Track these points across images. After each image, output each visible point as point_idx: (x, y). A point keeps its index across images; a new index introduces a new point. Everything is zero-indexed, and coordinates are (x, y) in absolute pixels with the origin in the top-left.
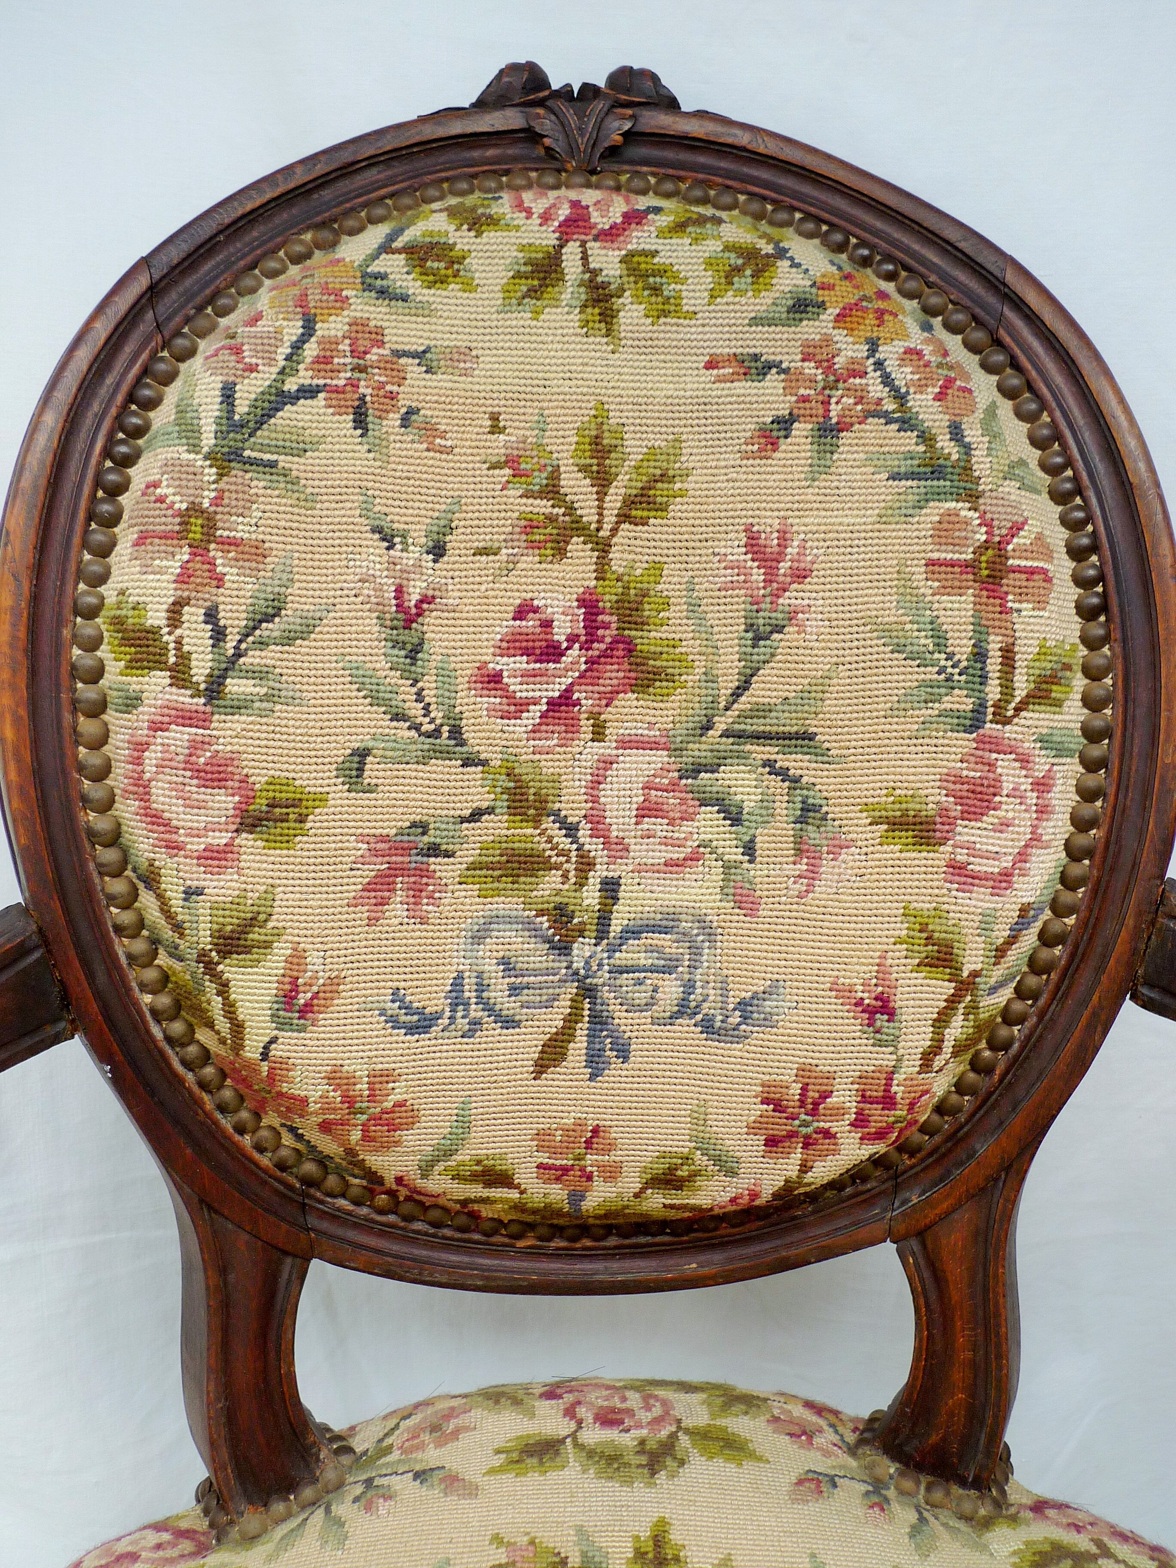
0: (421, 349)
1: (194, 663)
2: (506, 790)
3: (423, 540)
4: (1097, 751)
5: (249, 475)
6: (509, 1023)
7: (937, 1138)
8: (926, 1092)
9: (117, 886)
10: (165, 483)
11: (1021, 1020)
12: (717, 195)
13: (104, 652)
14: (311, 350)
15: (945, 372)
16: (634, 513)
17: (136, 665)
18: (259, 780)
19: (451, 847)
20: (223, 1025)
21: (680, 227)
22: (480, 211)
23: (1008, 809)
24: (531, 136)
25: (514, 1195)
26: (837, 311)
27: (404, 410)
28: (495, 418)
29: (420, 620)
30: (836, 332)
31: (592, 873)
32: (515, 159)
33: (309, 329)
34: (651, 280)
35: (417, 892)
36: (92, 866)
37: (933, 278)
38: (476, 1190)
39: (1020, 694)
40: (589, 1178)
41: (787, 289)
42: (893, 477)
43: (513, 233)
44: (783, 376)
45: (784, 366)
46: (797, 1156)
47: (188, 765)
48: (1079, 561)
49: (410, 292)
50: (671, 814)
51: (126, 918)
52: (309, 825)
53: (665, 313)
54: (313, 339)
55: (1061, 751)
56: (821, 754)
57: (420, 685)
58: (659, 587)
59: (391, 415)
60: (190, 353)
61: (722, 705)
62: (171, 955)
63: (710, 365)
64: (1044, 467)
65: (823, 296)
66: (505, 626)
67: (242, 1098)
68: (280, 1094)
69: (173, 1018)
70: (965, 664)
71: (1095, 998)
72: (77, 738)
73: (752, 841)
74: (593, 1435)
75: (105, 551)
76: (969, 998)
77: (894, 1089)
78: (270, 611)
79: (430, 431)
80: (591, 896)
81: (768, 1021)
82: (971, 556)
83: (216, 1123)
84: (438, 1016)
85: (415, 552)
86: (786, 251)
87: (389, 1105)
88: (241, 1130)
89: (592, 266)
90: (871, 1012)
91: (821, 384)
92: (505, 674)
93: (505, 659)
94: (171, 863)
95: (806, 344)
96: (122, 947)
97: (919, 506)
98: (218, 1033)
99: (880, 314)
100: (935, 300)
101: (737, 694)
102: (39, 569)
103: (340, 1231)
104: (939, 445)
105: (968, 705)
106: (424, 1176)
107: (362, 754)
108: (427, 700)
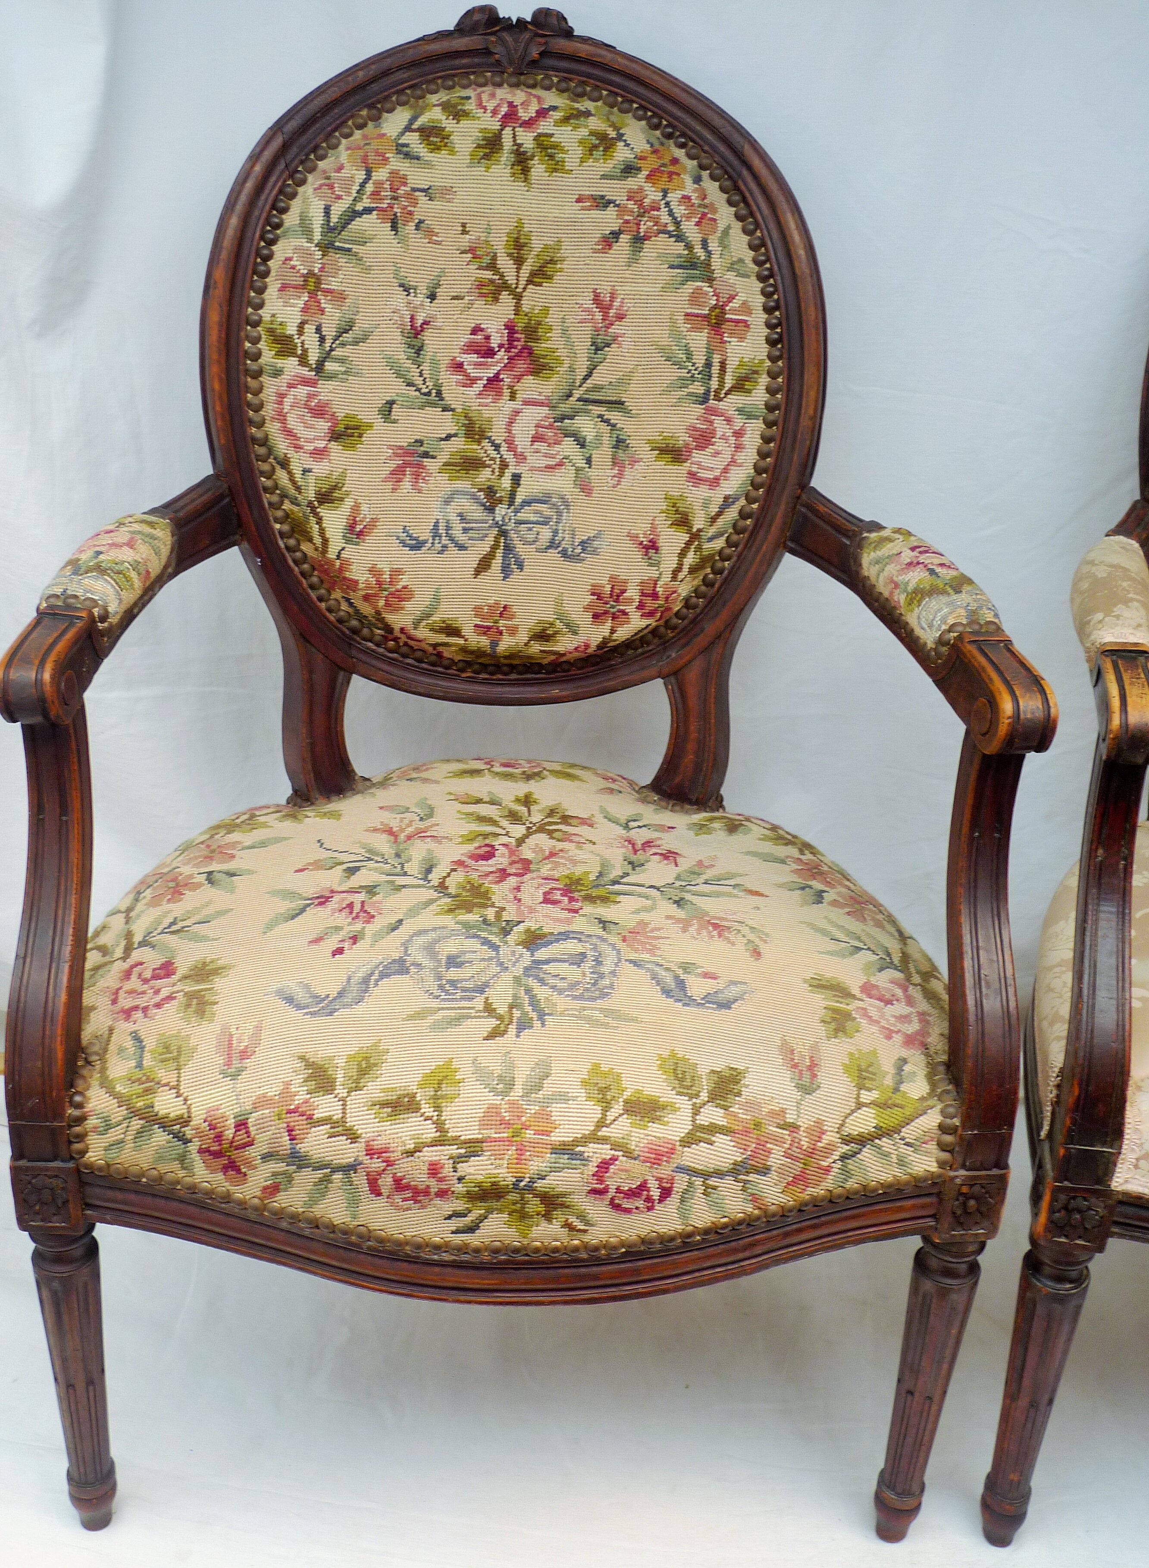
0: (427, 187)
1: (310, 354)
2: (464, 425)
3: (425, 291)
4: (771, 417)
5: (338, 256)
6: (462, 547)
7: (686, 622)
8: (675, 592)
9: (265, 467)
10: (295, 259)
11: (728, 559)
12: (591, 91)
13: (262, 345)
14: (370, 188)
15: (702, 210)
16: (536, 280)
17: (280, 354)
18: (340, 415)
19: (435, 454)
20: (318, 540)
21: (566, 120)
22: (459, 107)
23: (719, 445)
24: (487, 52)
25: (461, 641)
26: (647, 173)
27: (417, 221)
28: (464, 225)
29: (422, 333)
30: (646, 184)
31: (507, 471)
32: (479, 65)
33: (369, 176)
34: (549, 151)
35: (417, 476)
36: (253, 456)
37: (706, 148)
38: (442, 638)
39: (728, 386)
40: (501, 633)
41: (622, 159)
42: (672, 267)
43: (476, 122)
44: (616, 209)
45: (617, 202)
46: (609, 624)
47: (306, 406)
48: (769, 314)
49: (422, 155)
50: (549, 441)
51: (269, 483)
52: (364, 439)
53: (556, 170)
54: (371, 182)
55: (750, 416)
56: (627, 412)
57: (421, 368)
58: (547, 320)
59: (410, 224)
60: (303, 182)
61: (578, 384)
62: (292, 503)
63: (579, 201)
64: (756, 262)
65: (641, 164)
66: (466, 338)
67: (322, 581)
68: (345, 578)
69: (289, 537)
70: (701, 369)
71: (764, 547)
72: (247, 389)
73: (590, 457)
74: (498, 769)
75: (261, 291)
76: (696, 543)
77: (658, 589)
78: (347, 328)
79: (430, 233)
80: (506, 482)
81: (595, 552)
82: (707, 312)
83: (308, 595)
84: (425, 542)
85: (421, 298)
86: (623, 135)
87: (399, 587)
88: (321, 599)
89: (518, 142)
90: (647, 548)
91: (636, 214)
92: (465, 363)
93: (466, 356)
94: (296, 455)
95: (630, 191)
96: (266, 498)
97: (682, 284)
98: (314, 544)
99: (671, 174)
100: (705, 162)
101: (586, 378)
102: (230, 301)
103: (368, 660)
104: (695, 251)
105: (701, 390)
106: (415, 628)
107: (391, 403)
108: (425, 376)
